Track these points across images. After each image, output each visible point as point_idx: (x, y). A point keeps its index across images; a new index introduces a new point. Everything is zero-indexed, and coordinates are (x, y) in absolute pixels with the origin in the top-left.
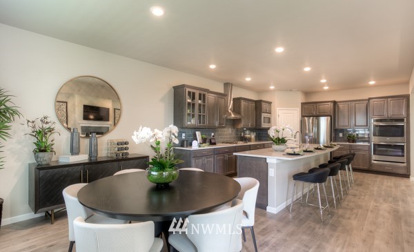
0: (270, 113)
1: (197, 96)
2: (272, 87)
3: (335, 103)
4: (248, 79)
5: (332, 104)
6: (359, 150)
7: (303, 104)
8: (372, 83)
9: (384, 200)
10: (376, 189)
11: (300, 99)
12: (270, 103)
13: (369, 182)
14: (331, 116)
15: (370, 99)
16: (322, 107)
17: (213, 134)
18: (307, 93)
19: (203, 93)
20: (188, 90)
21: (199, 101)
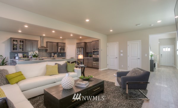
0: (65, 47)
1: (19, 41)
2: (61, 38)
4: (44, 35)
5: (84, 43)
6: (90, 60)
7: (77, 43)
11: (76, 41)
12: (65, 43)
14: (83, 48)
15: (93, 41)
19: (22, 40)
20: (13, 39)
21: (20, 43)
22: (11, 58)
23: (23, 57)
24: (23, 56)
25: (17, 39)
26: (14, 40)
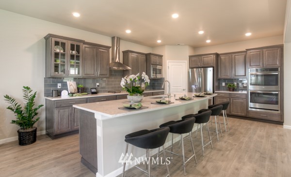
0: (162, 65)
1: (68, 47)
2: (159, 41)
3: (217, 55)
4: (128, 32)
5: (215, 56)
6: (238, 98)
7: (190, 57)
8: (248, 34)
9: (250, 157)
10: (247, 139)
11: (187, 52)
13: (243, 131)
14: (213, 67)
16: (206, 59)
17: (98, 84)
18: (195, 47)
19: (75, 43)
20: (54, 40)
21: (71, 51)
22: (47, 94)
23: (78, 92)
24: (78, 89)
25: (64, 41)
26: (57, 43)
